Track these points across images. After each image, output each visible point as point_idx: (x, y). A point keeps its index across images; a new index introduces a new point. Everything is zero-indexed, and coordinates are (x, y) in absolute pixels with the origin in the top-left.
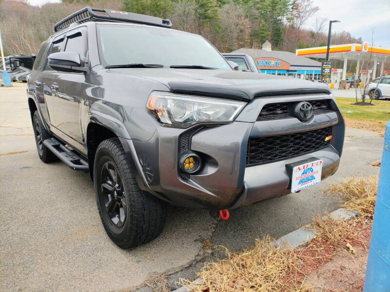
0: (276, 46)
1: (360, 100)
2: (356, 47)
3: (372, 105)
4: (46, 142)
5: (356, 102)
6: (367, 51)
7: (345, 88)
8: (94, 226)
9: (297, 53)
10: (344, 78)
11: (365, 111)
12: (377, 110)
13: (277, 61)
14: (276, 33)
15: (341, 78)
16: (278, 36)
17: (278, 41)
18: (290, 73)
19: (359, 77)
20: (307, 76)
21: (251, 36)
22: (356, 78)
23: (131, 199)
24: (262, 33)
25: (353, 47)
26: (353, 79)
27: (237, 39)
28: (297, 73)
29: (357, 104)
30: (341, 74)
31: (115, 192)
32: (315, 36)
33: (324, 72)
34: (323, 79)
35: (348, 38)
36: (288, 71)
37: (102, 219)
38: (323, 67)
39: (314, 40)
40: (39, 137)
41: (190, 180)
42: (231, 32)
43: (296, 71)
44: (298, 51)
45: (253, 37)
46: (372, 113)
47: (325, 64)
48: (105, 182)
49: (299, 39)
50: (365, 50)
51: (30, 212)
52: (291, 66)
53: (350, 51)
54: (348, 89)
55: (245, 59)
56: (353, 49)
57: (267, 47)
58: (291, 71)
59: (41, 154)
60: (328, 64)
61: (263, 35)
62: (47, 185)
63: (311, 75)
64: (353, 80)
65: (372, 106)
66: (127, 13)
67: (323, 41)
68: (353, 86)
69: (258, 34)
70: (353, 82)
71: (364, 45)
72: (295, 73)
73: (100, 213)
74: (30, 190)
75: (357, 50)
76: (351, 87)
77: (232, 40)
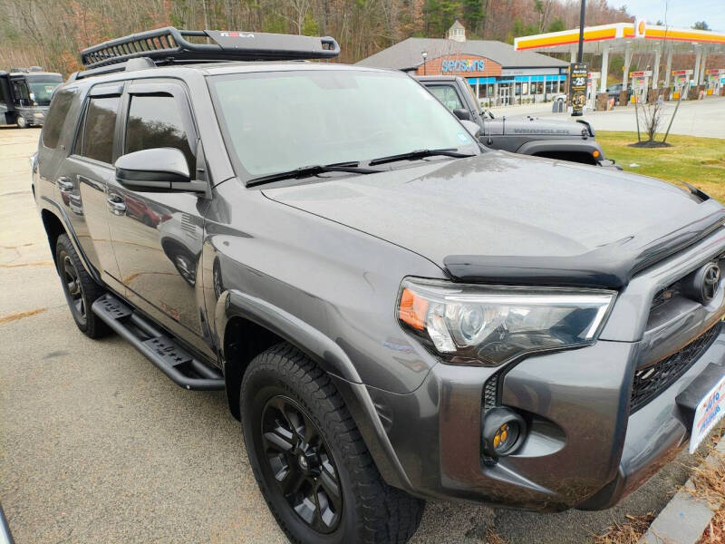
0: (473, 30)
1: (645, 138)
2: (625, 29)
3: (667, 145)
4: (97, 307)
5: (637, 141)
6: (643, 36)
7: (605, 109)
8: (248, 510)
9: (516, 46)
10: (603, 90)
11: (660, 162)
12: (681, 156)
13: (476, 61)
14: (471, 5)
15: (598, 88)
16: (476, 11)
17: (475, 20)
18: (503, 82)
19: (629, 85)
20: (533, 86)
21: (425, 12)
22: (625, 88)
23: (359, 497)
24: (445, 6)
25: (620, 29)
26: (617, 89)
27: (400, 19)
28: (514, 81)
29: (641, 144)
30: (599, 81)
31: (302, 458)
32: (543, 8)
33: (575, 85)
34: (574, 99)
35: (602, 9)
36: (498, 78)
37: (270, 504)
38: (573, 76)
39: (541, 15)
40: (71, 285)
41: (499, 465)
42: (386, 7)
43: (512, 78)
44: (517, 40)
45: (428, 15)
46: (674, 165)
47: (578, 69)
48: (273, 430)
49: (514, 15)
50: (641, 34)
51: (101, 483)
52: (504, 68)
53: (613, 37)
54: (612, 109)
55: (457, 88)
56: (620, 35)
57: (458, 34)
58: (505, 78)
59: (83, 322)
60: (582, 69)
61: (447, 10)
62: (113, 401)
63: (541, 84)
64: (618, 92)
65: (668, 148)
66: (251, 35)
67: (558, 18)
68: (618, 103)
69: (437, 9)
70: (618, 96)
71: (638, 25)
72: (512, 81)
73: (263, 490)
74: (82, 416)
75: (627, 36)
76: (615, 105)
77: (389, 21)
